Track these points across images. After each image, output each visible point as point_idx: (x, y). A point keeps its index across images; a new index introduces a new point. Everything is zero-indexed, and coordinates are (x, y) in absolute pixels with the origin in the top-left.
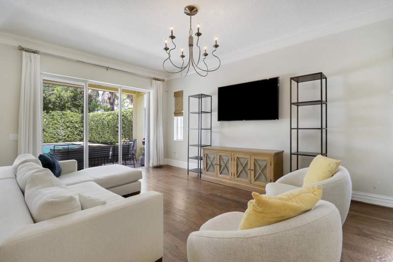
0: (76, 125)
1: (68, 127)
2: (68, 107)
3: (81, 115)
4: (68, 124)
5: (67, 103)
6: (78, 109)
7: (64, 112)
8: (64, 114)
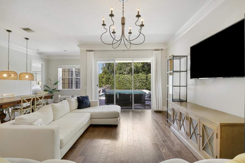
0: (144, 80)
1: (140, 82)
2: (140, 72)
3: (146, 76)
4: (140, 80)
5: (140, 69)
6: (145, 72)
7: (138, 74)
8: (138, 75)
